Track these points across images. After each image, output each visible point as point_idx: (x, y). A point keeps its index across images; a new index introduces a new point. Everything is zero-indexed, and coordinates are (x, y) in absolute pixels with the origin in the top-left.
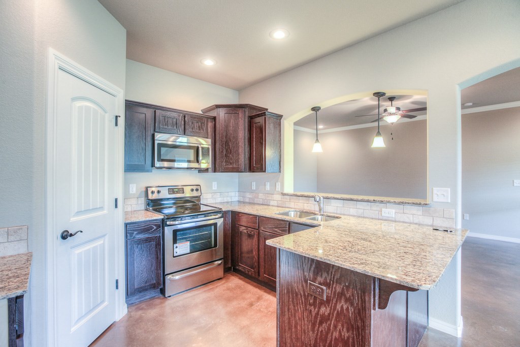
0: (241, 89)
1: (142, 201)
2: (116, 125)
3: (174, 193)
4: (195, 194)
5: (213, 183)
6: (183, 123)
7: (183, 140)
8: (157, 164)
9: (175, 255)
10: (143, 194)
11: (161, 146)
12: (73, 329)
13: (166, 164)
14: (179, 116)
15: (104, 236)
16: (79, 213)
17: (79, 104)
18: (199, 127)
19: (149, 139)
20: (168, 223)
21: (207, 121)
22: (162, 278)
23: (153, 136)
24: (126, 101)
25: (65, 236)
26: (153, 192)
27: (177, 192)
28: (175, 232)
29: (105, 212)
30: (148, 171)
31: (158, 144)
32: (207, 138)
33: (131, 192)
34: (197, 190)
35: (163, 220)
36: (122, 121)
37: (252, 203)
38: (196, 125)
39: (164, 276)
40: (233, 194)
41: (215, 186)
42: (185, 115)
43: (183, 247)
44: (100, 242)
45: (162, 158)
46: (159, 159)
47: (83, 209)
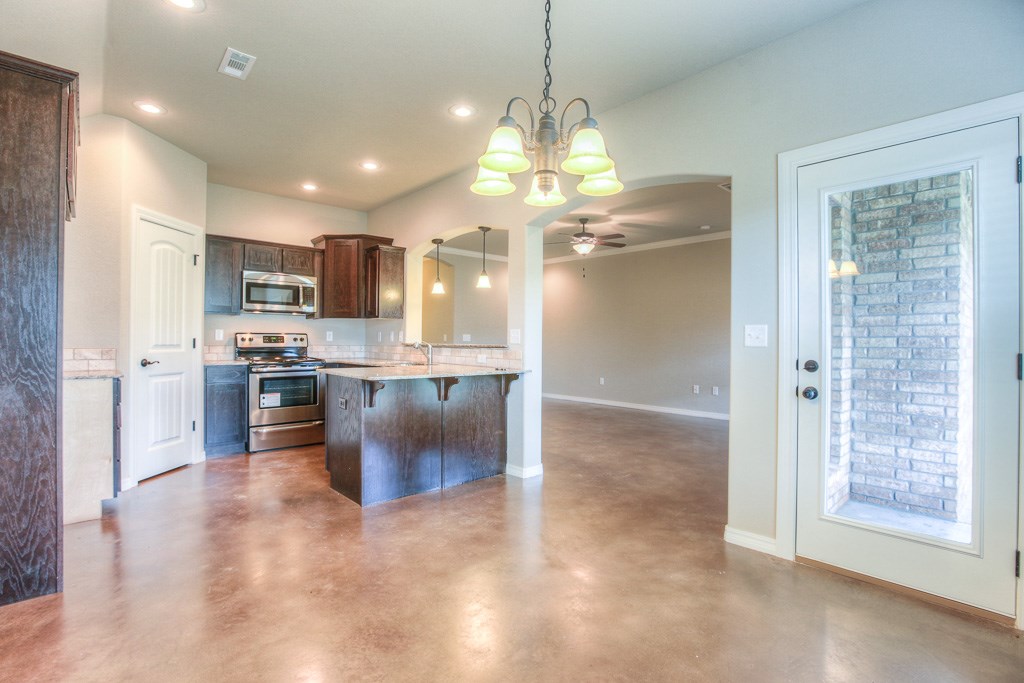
0: (369, 211)
1: (231, 349)
2: (195, 264)
3: (270, 341)
4: (299, 344)
5: (328, 333)
6: (280, 258)
7: (280, 279)
8: (246, 306)
9: (262, 406)
10: (233, 342)
11: (250, 286)
12: (150, 449)
13: (258, 306)
14: (275, 250)
15: (181, 373)
16: (156, 346)
17: (157, 247)
18: (302, 263)
19: (237, 277)
20: (254, 370)
21: (313, 255)
22: (246, 431)
23: (242, 273)
24: (207, 235)
25: (145, 364)
26: (243, 339)
27: (275, 342)
28: (262, 381)
29: (183, 350)
30: (236, 314)
31: (247, 284)
32: (313, 276)
33: (217, 339)
34: (302, 340)
35: (248, 366)
36: (201, 260)
37: (379, 359)
38: (298, 261)
39: (249, 428)
40: (357, 348)
41: (330, 336)
42: (283, 248)
43: (273, 399)
44: (176, 378)
45: (252, 299)
46: (249, 301)
47: (160, 343)
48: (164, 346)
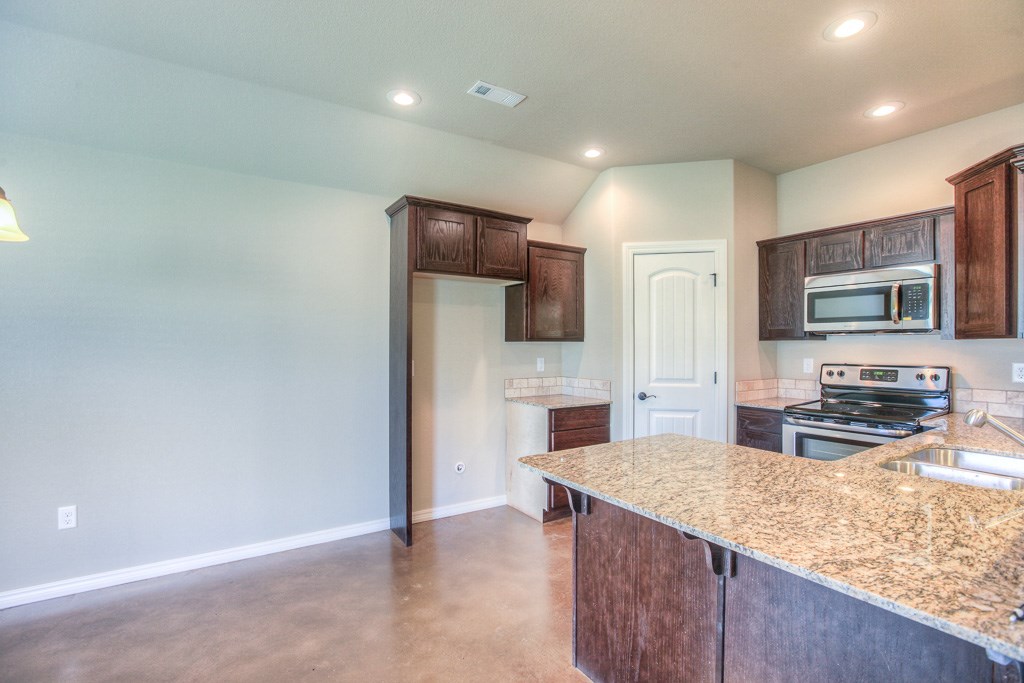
2: (715, 284)
3: (872, 378)
7: (860, 280)
8: (807, 326)
11: (813, 297)
14: (856, 235)
15: (697, 411)
16: (658, 380)
23: (804, 281)
25: (643, 397)
26: (830, 374)
27: (881, 378)
29: (698, 385)
31: (810, 295)
33: (806, 371)
34: (936, 378)
38: (900, 242)
45: (817, 316)
46: (812, 319)
47: (664, 377)
48: (668, 380)
